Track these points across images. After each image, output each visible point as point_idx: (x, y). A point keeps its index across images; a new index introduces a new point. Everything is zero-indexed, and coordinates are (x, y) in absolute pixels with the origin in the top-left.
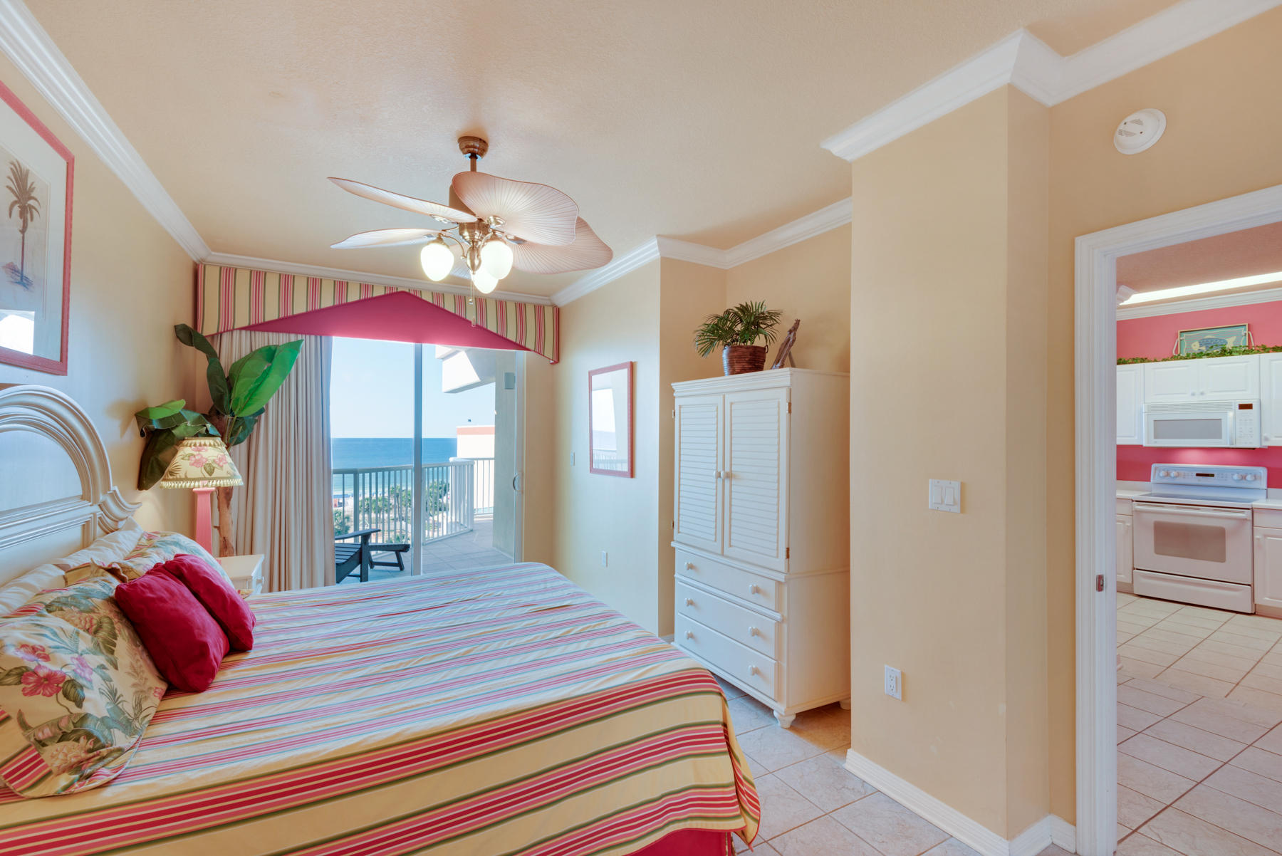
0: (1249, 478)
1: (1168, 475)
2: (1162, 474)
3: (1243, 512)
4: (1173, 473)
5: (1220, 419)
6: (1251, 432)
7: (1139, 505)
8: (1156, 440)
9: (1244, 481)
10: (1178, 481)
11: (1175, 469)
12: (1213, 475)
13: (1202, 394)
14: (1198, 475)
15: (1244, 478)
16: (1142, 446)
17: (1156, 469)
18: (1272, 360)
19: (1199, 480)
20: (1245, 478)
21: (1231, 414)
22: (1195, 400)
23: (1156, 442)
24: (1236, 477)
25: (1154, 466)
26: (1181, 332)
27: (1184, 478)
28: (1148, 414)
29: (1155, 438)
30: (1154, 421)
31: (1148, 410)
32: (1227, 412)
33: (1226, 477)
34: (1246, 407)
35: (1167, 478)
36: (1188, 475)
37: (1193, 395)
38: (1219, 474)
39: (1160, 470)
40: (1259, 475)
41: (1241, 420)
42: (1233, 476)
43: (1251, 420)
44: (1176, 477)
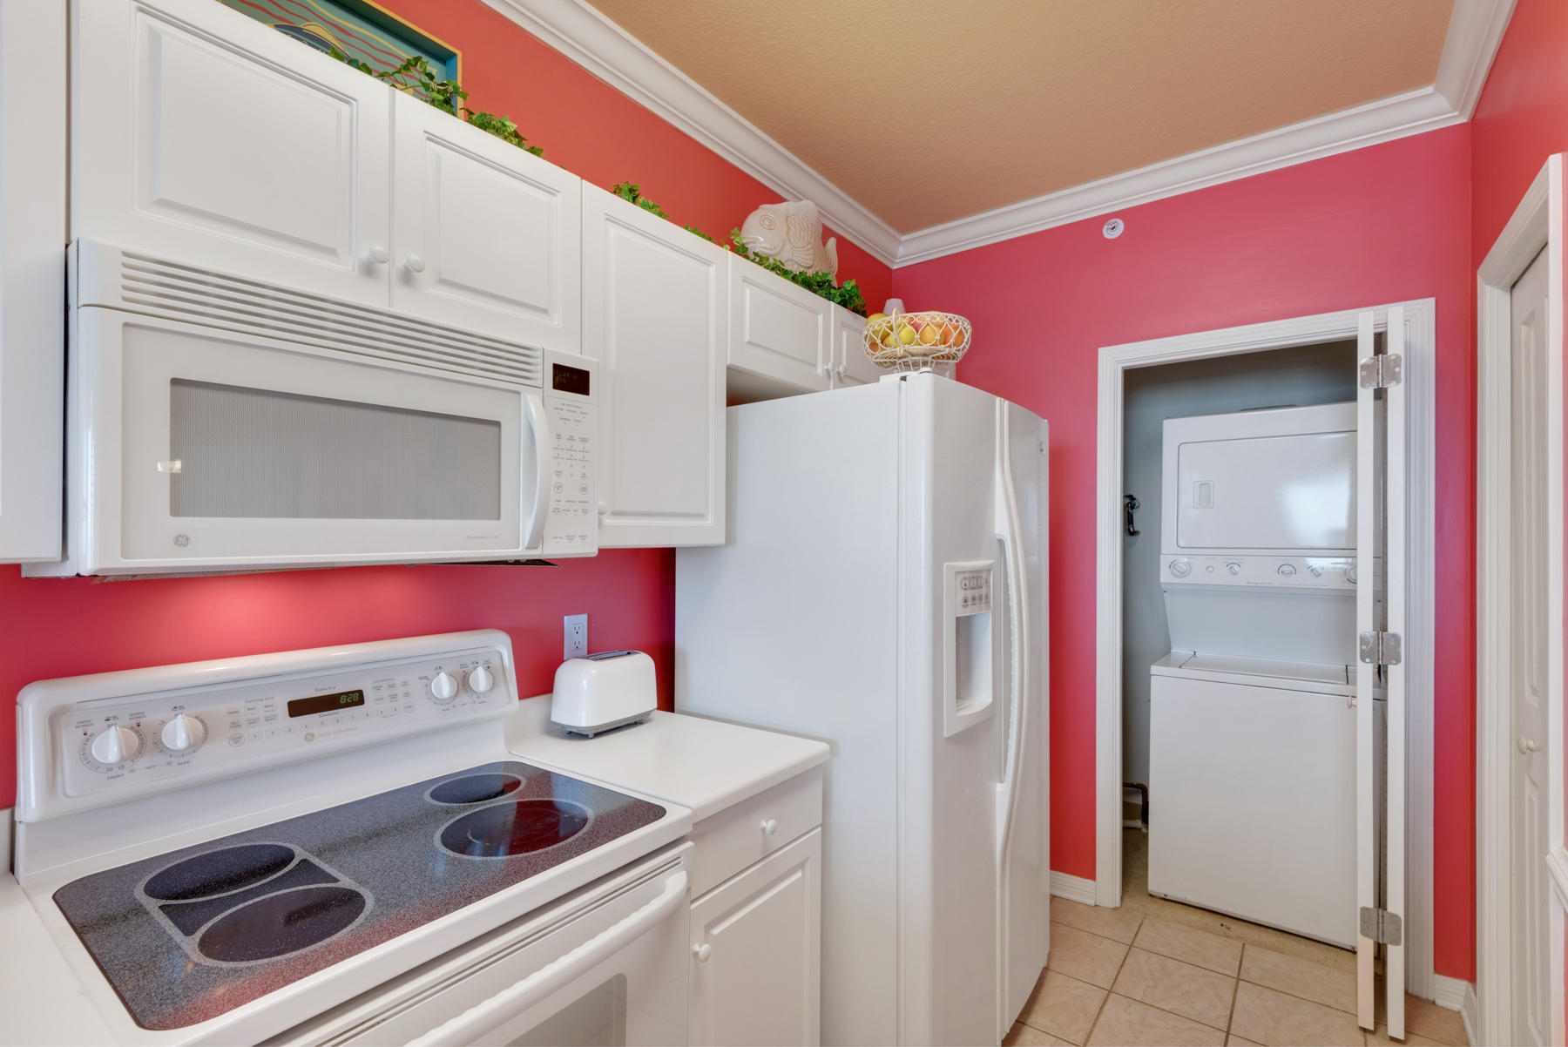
0: (480, 679)
1: (145, 743)
2: (111, 744)
3: (674, 863)
4: (178, 733)
5: (497, 424)
6: (583, 489)
9: (464, 698)
10: (211, 762)
11: (178, 701)
12: (356, 698)
13: (408, 277)
14: (298, 708)
15: (463, 683)
17: (49, 721)
18: (609, 218)
19: (310, 738)
20: (467, 683)
21: (532, 407)
24: (444, 685)
25: (33, 704)
27: (236, 740)
28: (126, 325)
29: (177, 509)
30: (175, 382)
31: (125, 299)
32: (518, 393)
33: (407, 695)
34: (572, 380)
35: (144, 761)
36: (253, 722)
37: (369, 270)
38: (378, 688)
39: (84, 724)
40: (495, 662)
41: (559, 436)
42: (428, 686)
43: (584, 440)
44: (195, 745)
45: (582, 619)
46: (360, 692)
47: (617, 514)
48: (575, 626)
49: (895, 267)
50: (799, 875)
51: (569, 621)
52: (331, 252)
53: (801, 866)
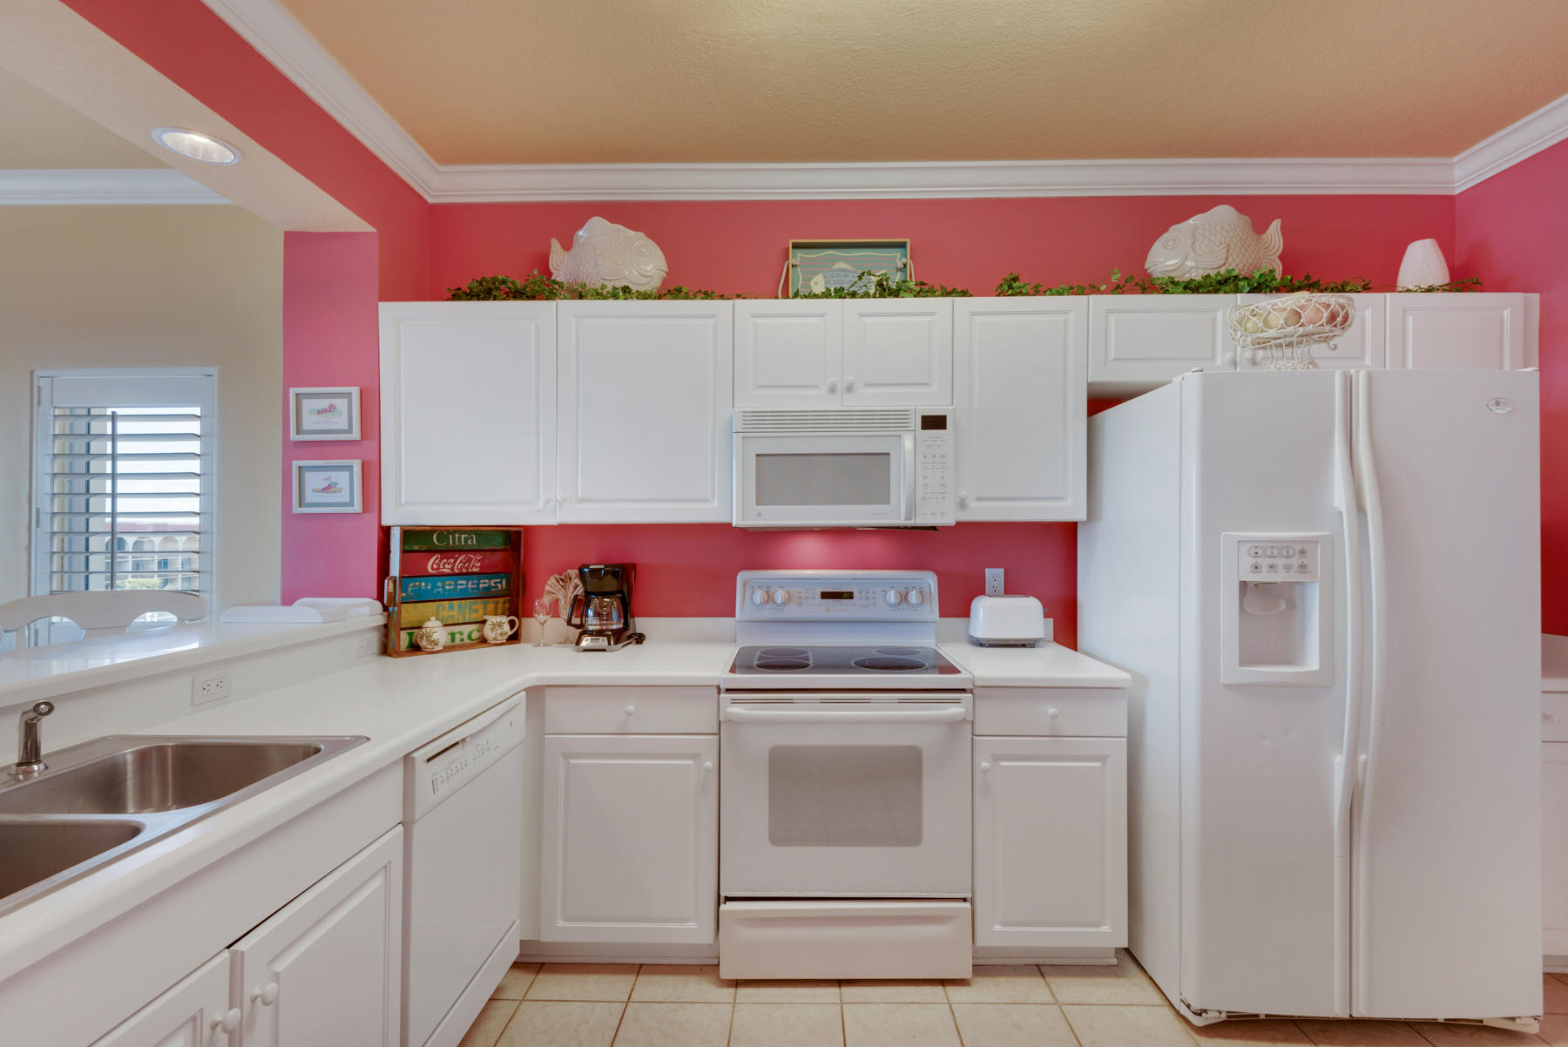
0: (913, 597)
1: (769, 598)
2: (759, 597)
3: (957, 701)
4: (779, 596)
5: (888, 454)
6: (943, 486)
7: (734, 702)
8: (758, 507)
9: (904, 605)
10: (792, 612)
11: (783, 584)
12: (850, 596)
13: (850, 389)
14: (825, 595)
15: (904, 598)
16: (730, 525)
17: (745, 585)
18: (974, 314)
19: (828, 610)
20: (906, 598)
21: (908, 443)
22: (834, 404)
23: (759, 515)
24: (892, 597)
25: (741, 577)
26: (796, 246)
27: (800, 604)
28: (744, 437)
29: (758, 503)
30: (757, 455)
31: (744, 428)
32: (900, 436)
33: (874, 598)
34: (934, 422)
35: (768, 606)
36: (806, 598)
37: (832, 390)
38: (861, 592)
39: (753, 587)
40: (926, 589)
41: (925, 456)
42: (885, 595)
43: (943, 456)
44: (784, 603)
45: (1000, 572)
46: (852, 593)
47: (979, 499)
48: (995, 576)
49: (1457, 192)
50: (1098, 764)
51: (989, 572)
52: (817, 386)
53: (1103, 759)
